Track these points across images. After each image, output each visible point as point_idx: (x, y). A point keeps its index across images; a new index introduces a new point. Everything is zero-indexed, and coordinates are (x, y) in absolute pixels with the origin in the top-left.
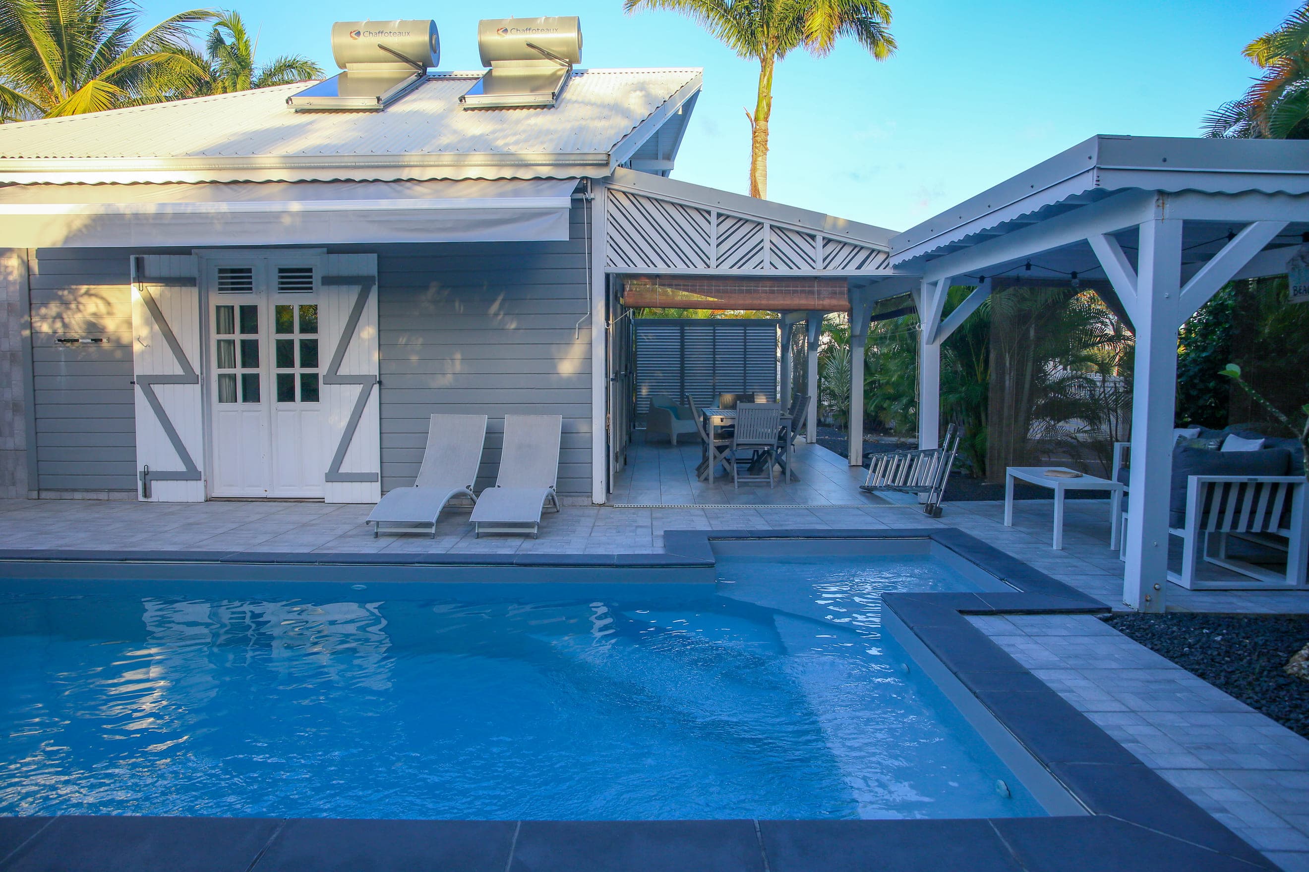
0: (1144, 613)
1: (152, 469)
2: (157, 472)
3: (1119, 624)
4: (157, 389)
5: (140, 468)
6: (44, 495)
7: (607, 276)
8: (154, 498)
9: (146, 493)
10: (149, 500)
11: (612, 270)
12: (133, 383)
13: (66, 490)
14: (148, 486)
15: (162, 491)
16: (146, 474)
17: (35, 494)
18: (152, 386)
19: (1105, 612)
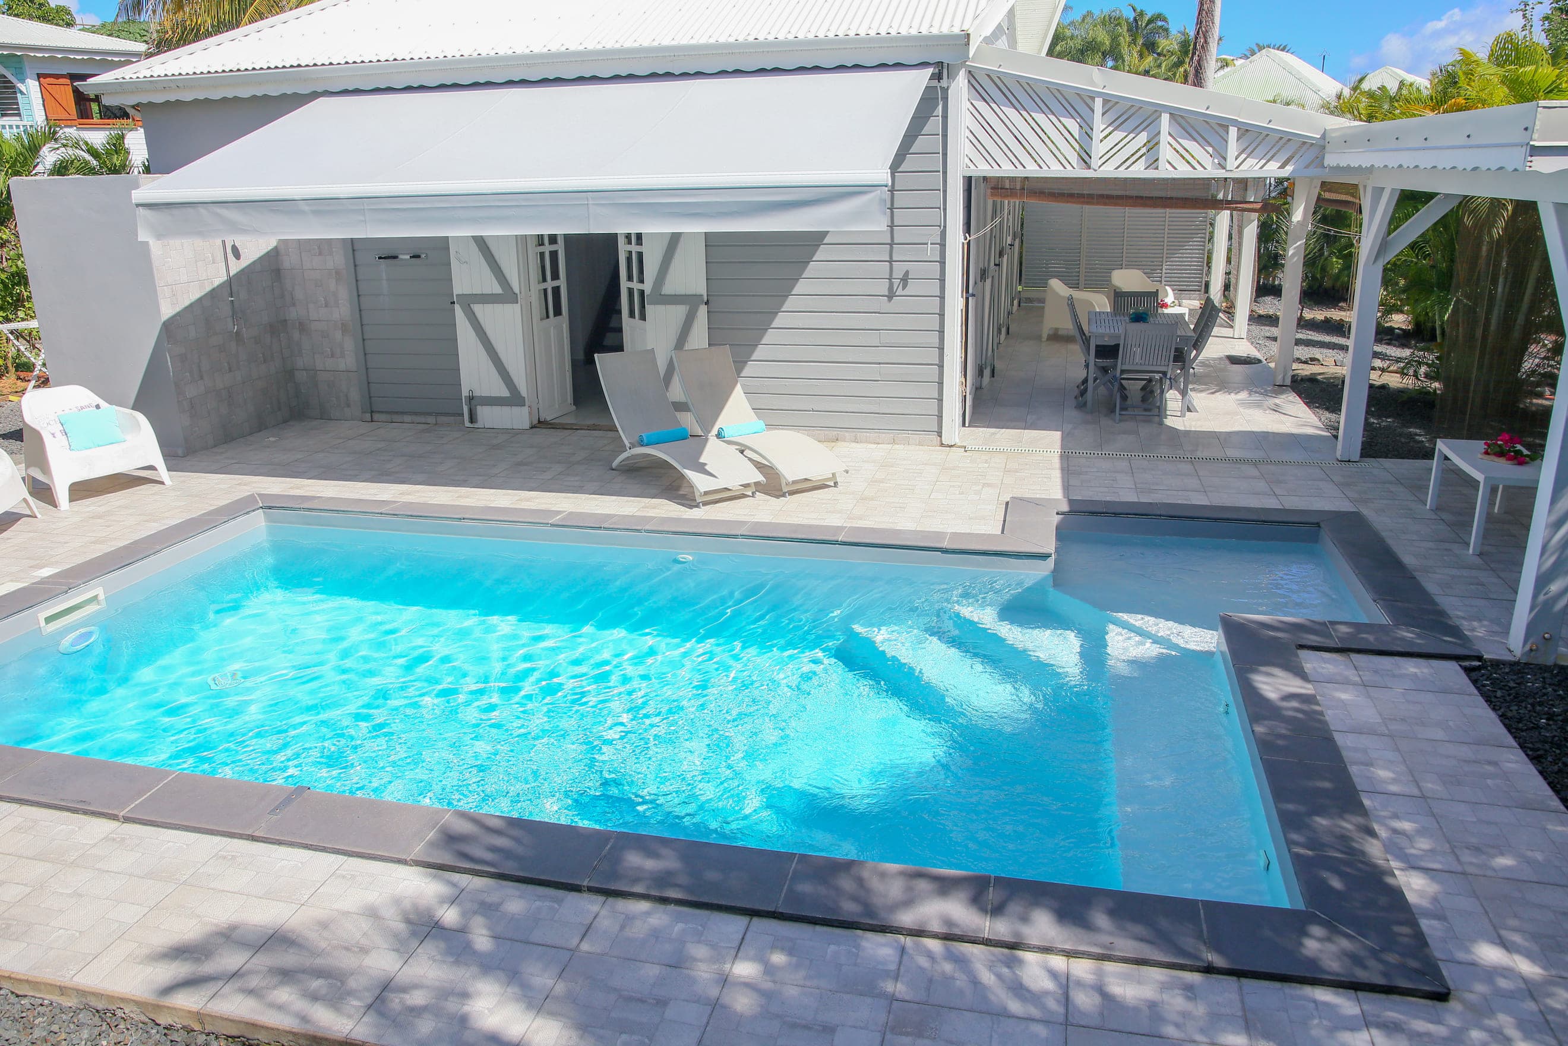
0: (1525, 664)
1: (477, 394)
2: (481, 397)
3: (1485, 677)
4: (477, 308)
5: (465, 393)
6: (376, 416)
7: (968, 180)
8: (479, 425)
9: (472, 419)
10: (476, 426)
11: (973, 172)
12: (453, 303)
13: (397, 413)
14: (473, 412)
15: (488, 416)
16: (471, 399)
17: (368, 416)
18: (472, 305)
19: (1474, 660)
